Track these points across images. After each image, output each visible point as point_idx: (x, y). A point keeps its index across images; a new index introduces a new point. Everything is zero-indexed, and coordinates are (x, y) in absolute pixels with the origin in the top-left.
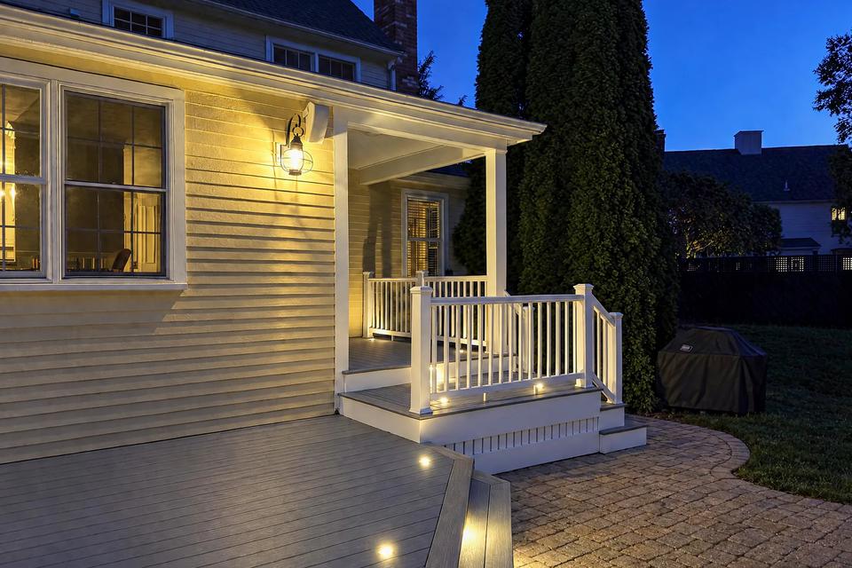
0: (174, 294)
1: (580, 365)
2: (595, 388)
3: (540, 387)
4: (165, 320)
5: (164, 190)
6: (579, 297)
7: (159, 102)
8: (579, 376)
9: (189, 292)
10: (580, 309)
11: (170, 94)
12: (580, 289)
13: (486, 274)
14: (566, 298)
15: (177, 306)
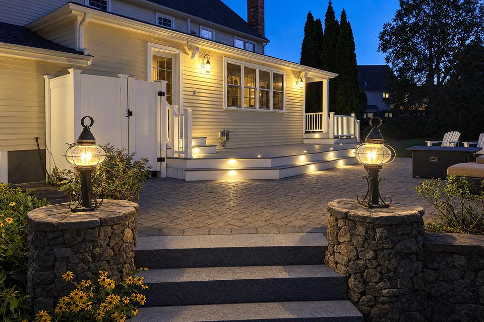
0: (283, 114)
5: (283, 92)
11: (284, 72)
12: (353, 115)
13: (322, 112)
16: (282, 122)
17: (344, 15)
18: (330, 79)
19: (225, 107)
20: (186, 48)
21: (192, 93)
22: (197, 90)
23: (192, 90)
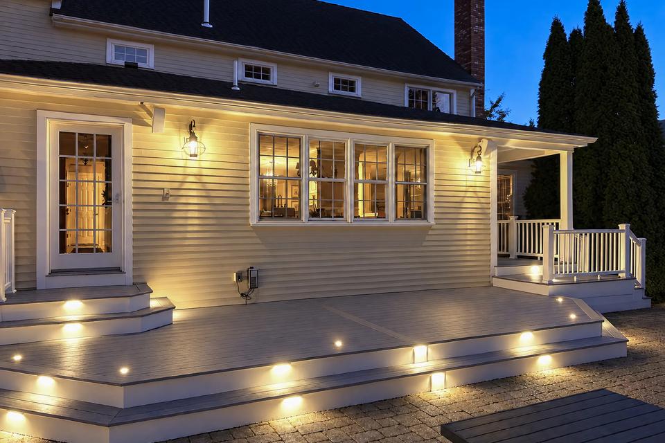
0: (430, 228)
1: (622, 266)
2: (631, 278)
4: (426, 239)
5: (426, 183)
6: (622, 231)
7: (424, 146)
8: (621, 272)
9: (434, 227)
10: (622, 236)
11: (429, 142)
12: (622, 227)
13: (560, 218)
14: (616, 230)
15: (430, 233)
16: (425, 244)
17: (622, 13)
18: (576, 149)
19: (254, 221)
20: (143, 113)
21: (159, 199)
22: (172, 192)
23: (161, 192)
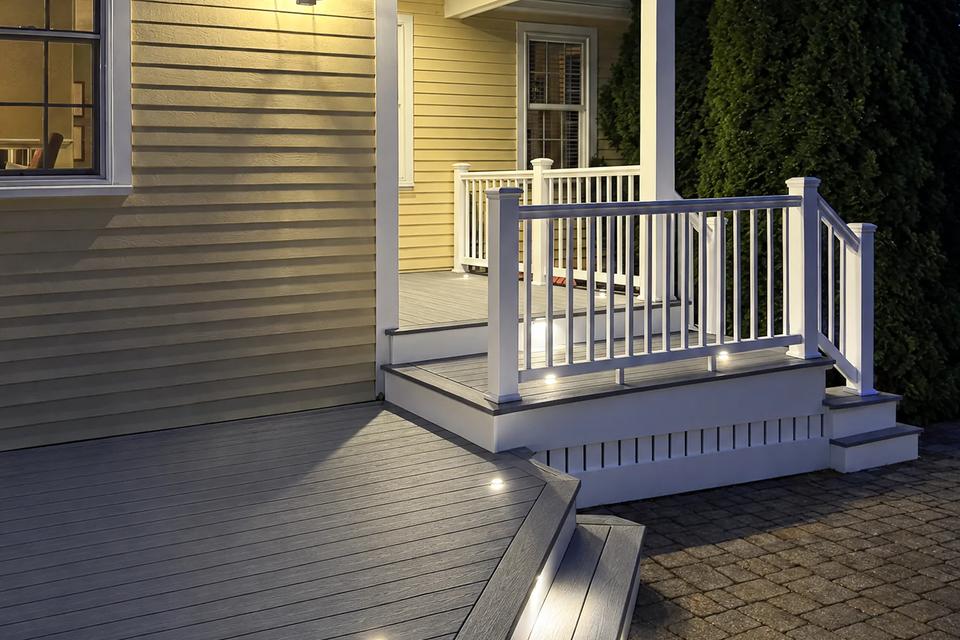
0: (112, 204)
1: (795, 323)
3: (724, 359)
4: (95, 246)
5: (97, 37)
6: (793, 200)
8: (794, 339)
9: (135, 200)
10: (795, 219)
12: (796, 186)
14: (768, 203)
15: (117, 222)
